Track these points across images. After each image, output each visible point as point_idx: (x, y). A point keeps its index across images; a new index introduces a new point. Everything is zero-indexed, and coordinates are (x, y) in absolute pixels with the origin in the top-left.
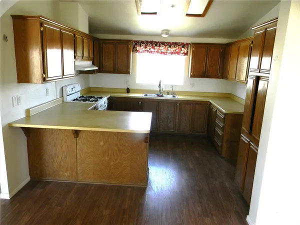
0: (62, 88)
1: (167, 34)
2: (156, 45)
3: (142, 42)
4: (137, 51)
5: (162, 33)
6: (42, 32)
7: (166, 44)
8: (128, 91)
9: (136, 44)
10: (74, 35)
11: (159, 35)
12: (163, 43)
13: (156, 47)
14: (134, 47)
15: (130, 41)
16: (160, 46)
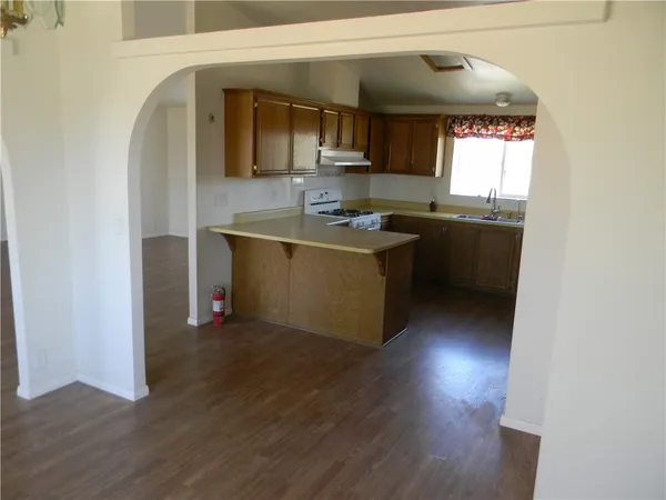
0: (304, 192)
1: (507, 101)
2: (491, 123)
3: (466, 118)
4: (455, 134)
5: (496, 100)
6: (255, 109)
7: (510, 120)
8: (433, 207)
9: (454, 122)
10: (322, 111)
11: (493, 104)
12: (505, 119)
13: (490, 127)
14: (451, 127)
15: (438, 116)
16: (498, 125)
